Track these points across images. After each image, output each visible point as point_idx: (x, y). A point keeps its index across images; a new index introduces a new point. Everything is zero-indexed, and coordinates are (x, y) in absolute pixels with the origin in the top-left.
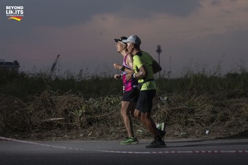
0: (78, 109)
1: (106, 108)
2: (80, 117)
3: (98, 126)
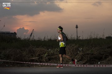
0: (44, 54)
1: (56, 53)
2: (45, 57)
3: (53, 61)
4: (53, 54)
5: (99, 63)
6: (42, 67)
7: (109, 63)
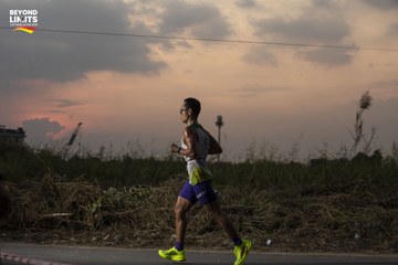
0: (92, 202)
1: (131, 203)
2: (94, 214)
3: (118, 227)
4: (120, 206)
5: (269, 242)
6: (79, 247)
7: (303, 244)
